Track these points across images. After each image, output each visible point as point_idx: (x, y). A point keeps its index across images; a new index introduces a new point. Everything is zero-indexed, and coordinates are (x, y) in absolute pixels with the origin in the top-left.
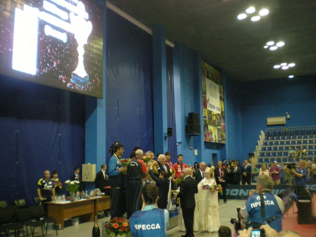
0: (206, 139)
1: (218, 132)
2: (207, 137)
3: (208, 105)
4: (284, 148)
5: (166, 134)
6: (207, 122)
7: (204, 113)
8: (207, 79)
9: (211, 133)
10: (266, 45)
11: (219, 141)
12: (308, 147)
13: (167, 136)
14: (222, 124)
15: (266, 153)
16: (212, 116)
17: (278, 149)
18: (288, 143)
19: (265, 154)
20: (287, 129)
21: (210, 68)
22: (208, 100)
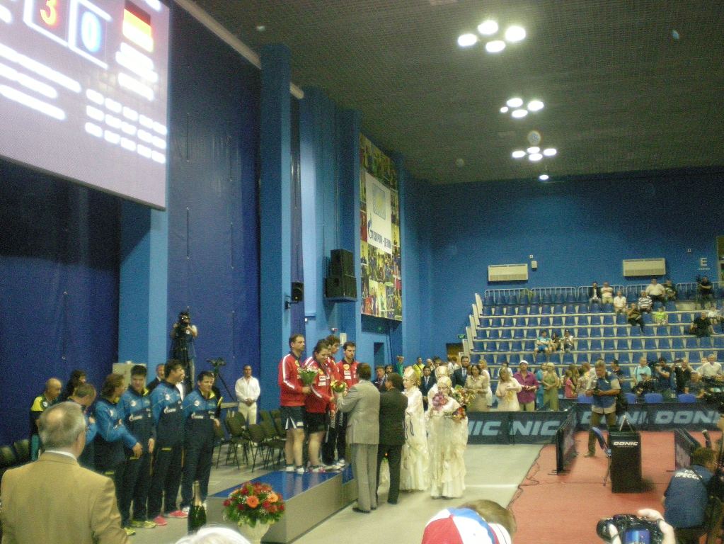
0: (364, 310)
1: (388, 293)
2: (367, 306)
3: (369, 234)
4: (525, 332)
5: (287, 296)
6: (368, 273)
7: (362, 252)
8: (368, 176)
9: (374, 297)
10: (505, 105)
11: (388, 315)
12: (576, 332)
13: (289, 300)
14: (394, 276)
15: (488, 343)
16: (375, 259)
17: (513, 335)
18: (533, 322)
19: (485, 346)
20: (531, 292)
21: (375, 152)
22: (370, 222)
